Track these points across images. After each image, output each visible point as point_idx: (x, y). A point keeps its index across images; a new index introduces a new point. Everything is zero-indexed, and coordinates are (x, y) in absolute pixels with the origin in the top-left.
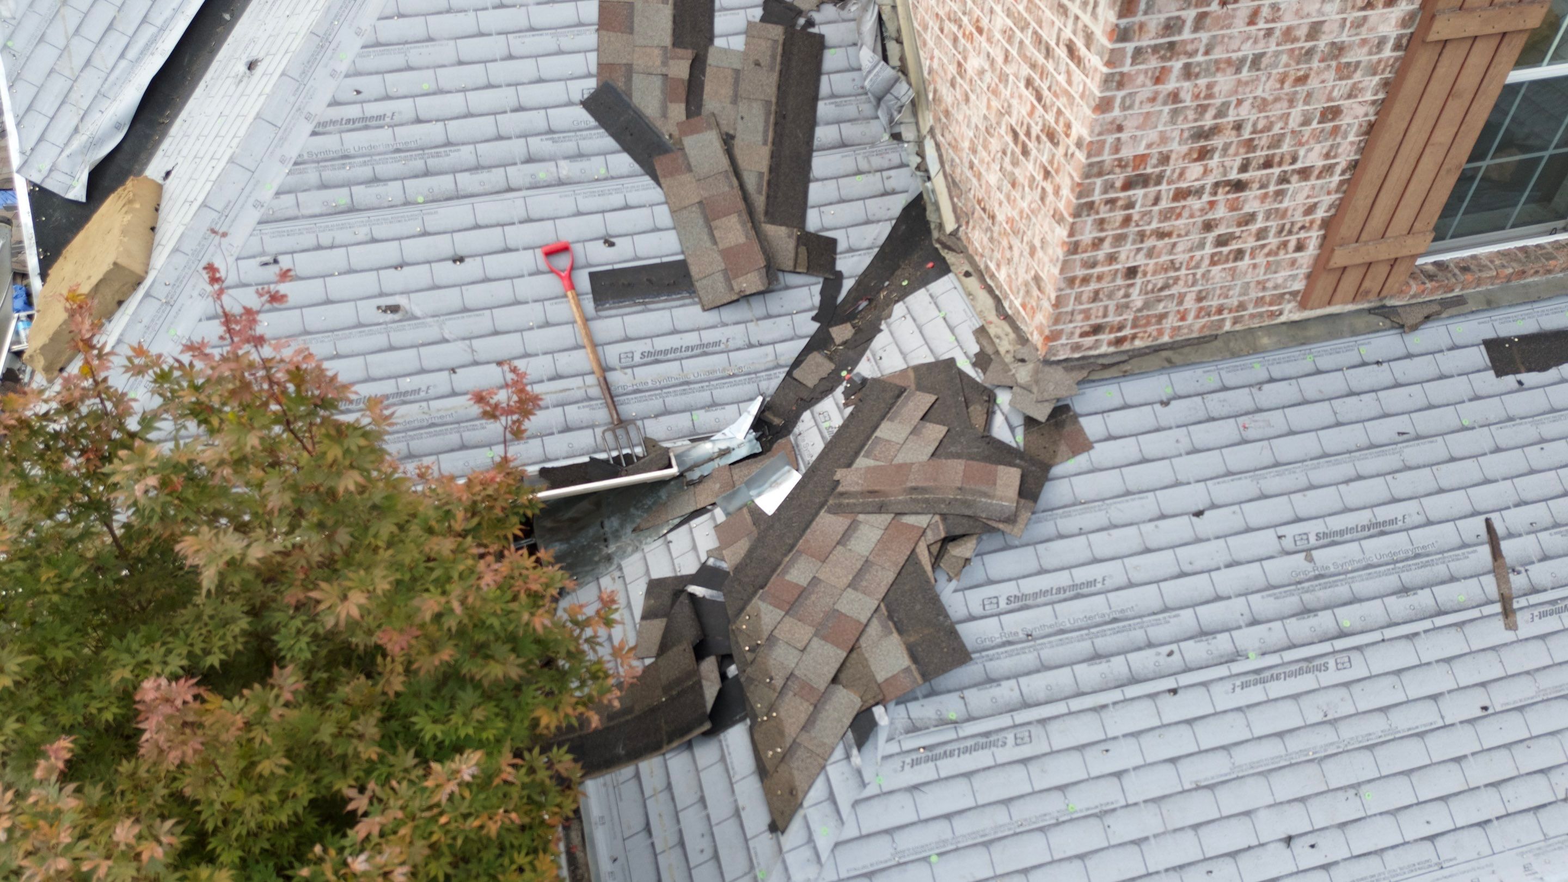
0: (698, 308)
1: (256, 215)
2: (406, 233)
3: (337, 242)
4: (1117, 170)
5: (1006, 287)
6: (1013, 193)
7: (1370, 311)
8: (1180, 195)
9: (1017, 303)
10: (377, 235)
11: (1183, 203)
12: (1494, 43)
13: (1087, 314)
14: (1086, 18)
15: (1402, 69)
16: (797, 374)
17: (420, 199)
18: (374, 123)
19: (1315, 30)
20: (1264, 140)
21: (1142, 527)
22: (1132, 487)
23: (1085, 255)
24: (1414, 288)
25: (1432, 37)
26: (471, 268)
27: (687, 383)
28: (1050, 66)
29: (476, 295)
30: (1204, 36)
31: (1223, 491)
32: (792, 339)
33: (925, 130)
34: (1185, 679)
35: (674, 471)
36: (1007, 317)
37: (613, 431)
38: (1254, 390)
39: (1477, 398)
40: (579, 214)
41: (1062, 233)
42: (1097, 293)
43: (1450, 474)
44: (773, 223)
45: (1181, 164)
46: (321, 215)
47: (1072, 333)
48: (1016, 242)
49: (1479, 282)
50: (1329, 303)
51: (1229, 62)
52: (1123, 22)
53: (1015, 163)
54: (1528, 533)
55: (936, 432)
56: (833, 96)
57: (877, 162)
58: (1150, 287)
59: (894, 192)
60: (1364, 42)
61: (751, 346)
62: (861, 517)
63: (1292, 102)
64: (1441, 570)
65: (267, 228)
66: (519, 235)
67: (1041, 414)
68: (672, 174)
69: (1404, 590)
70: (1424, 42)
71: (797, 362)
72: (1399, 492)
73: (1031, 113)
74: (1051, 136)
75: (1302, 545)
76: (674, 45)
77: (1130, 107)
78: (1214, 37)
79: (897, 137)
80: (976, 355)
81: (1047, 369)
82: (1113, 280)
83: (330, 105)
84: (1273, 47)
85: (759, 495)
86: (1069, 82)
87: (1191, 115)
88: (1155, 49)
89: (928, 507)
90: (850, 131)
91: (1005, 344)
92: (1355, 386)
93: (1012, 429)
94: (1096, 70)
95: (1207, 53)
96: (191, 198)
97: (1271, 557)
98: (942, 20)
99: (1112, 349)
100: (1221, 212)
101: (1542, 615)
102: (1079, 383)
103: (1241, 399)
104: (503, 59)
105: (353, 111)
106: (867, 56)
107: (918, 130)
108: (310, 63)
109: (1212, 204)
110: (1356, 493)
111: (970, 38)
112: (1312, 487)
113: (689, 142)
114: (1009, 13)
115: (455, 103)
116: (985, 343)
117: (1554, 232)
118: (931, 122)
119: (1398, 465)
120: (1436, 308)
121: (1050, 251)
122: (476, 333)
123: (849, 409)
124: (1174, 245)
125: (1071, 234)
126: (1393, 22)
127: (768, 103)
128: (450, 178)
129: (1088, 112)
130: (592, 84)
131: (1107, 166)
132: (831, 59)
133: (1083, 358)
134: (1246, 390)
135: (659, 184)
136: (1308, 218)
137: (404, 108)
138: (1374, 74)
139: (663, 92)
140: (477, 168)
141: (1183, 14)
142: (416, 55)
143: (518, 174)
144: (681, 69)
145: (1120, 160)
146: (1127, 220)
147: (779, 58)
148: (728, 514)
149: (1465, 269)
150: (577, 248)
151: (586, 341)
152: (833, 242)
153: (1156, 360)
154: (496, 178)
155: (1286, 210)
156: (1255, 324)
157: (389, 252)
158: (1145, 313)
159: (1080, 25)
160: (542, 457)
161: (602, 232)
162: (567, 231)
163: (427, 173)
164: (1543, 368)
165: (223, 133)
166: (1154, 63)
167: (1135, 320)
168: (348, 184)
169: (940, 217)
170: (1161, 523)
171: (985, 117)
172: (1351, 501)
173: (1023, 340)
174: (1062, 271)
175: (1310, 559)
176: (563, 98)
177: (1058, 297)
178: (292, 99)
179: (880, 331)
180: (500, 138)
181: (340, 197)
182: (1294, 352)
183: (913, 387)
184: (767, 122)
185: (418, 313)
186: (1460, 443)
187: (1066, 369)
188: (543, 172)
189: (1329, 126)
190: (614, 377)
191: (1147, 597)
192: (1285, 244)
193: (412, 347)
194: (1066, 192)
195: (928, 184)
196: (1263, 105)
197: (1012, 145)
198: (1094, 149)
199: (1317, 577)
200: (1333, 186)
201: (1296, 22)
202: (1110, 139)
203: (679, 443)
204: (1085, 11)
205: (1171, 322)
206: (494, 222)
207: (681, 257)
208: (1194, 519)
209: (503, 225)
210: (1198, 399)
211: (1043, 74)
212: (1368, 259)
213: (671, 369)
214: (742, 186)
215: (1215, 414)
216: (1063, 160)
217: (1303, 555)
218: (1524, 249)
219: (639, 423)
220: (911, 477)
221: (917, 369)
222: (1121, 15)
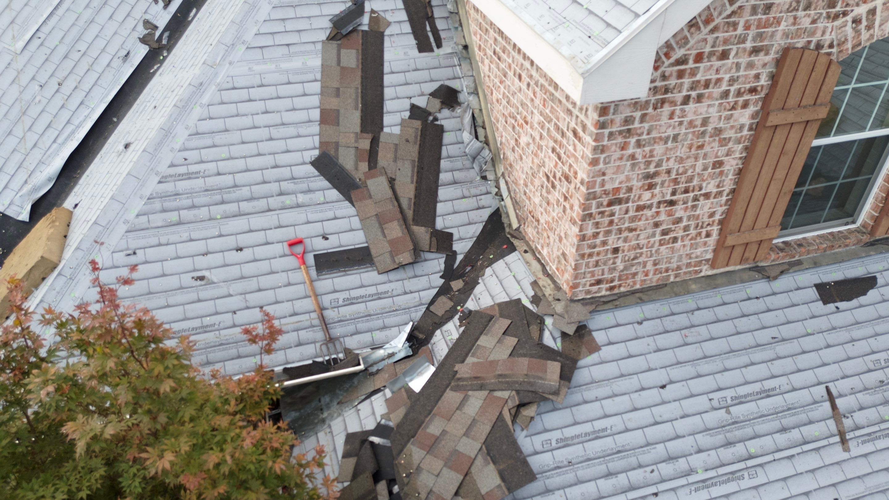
0: (375, 273)
1: (125, 228)
2: (210, 236)
3: (171, 241)
4: (604, 196)
5: (547, 259)
6: (548, 208)
7: (750, 269)
8: (640, 208)
9: (554, 267)
10: (193, 237)
11: (641, 213)
12: (803, 126)
13: (593, 274)
14: (582, 117)
15: (754, 140)
16: (432, 308)
17: (219, 217)
18: (194, 176)
19: (705, 122)
20: (683, 179)
21: (632, 395)
22: (624, 372)
23: (589, 242)
24: (773, 256)
25: (769, 124)
26: (247, 254)
27: (370, 315)
28: (564, 141)
29: (249, 269)
30: (646, 125)
31: (676, 373)
32: (429, 289)
33: (499, 174)
34: (662, 487)
35: (362, 367)
36: (548, 275)
37: (326, 344)
38: (690, 315)
39: (813, 317)
40: (308, 222)
41: (575, 230)
42: (597, 262)
43: (803, 361)
44: (417, 225)
45: (639, 192)
46: (162, 227)
47: (585, 285)
48: (551, 234)
49: (809, 252)
50: (727, 265)
51: (661, 138)
52: (602, 119)
53: (548, 192)
54: (851, 394)
55: (511, 341)
56: (449, 157)
57: (474, 191)
58: (627, 258)
59: (483, 207)
60: (732, 127)
61: (406, 293)
62: (470, 393)
63: (696, 158)
64: (803, 417)
65: (131, 235)
66: (273, 235)
67: (570, 330)
68: (360, 200)
69: (784, 430)
70: (765, 127)
71: (432, 302)
72: (776, 372)
73: (556, 166)
74: (567, 178)
75: (723, 404)
76: (362, 131)
77: (609, 163)
78: (652, 126)
79: (484, 178)
80: (533, 297)
81: (572, 304)
82: (606, 255)
83: (169, 167)
84: (683, 131)
85: (411, 380)
86: (575, 150)
87: (642, 166)
88: (620, 132)
89: (508, 386)
90: (458, 175)
91: (549, 291)
92: (746, 311)
93: (554, 339)
94: (589, 143)
95: (648, 134)
96: (88, 219)
97: (707, 412)
98: (506, 117)
99: (608, 293)
100: (662, 217)
101: (864, 442)
102: (590, 312)
103: (682, 320)
104: (267, 140)
105: (182, 170)
106: (467, 136)
107: (496, 174)
108: (159, 145)
109: (658, 213)
110: (752, 373)
111: (521, 126)
112: (726, 370)
113: (370, 183)
114: (541, 114)
115: (240, 164)
116: (537, 290)
117: (847, 224)
118: (503, 170)
119: (773, 356)
120: (786, 267)
121: (570, 240)
122: (248, 290)
123: (462, 329)
124: (638, 235)
125: (581, 231)
126: (747, 117)
127: (414, 161)
128: (236, 204)
129: (586, 166)
130: (316, 153)
131: (598, 194)
132: (447, 138)
133: (592, 298)
134: (685, 315)
135: (354, 206)
136: (711, 220)
137: (211, 167)
138: (740, 143)
139: (356, 156)
140: (251, 199)
141: (634, 114)
142: (218, 139)
143: (274, 202)
144: (365, 144)
145: (605, 191)
146: (611, 223)
147: (419, 138)
148: (393, 392)
149: (800, 245)
150: (307, 242)
151: (311, 294)
152: (451, 235)
153: (633, 299)
154: (262, 204)
155: (699, 215)
156: (687, 277)
157: (200, 246)
158: (625, 272)
159: (579, 120)
160: (285, 362)
161: (321, 232)
162: (302, 232)
163: (223, 202)
164: (849, 299)
165: (108, 183)
166: (620, 140)
167: (620, 276)
168: (178, 209)
169: (509, 220)
170: (643, 393)
171: (531, 168)
172: (749, 378)
173: (558, 288)
174: (577, 250)
175: (728, 412)
176: (301, 161)
177: (576, 265)
178: (148, 164)
179: (479, 283)
180: (264, 182)
181: (173, 217)
182: (710, 293)
183: (498, 315)
184: (413, 171)
185: (215, 280)
186: (808, 343)
187: (583, 304)
188: (288, 200)
189: (718, 170)
190: (326, 313)
191: (636, 438)
192: (700, 234)
193: (211, 299)
194: (576, 208)
195: (502, 203)
196: (681, 160)
197: (546, 182)
198: (590, 185)
199: (734, 423)
200: (723, 202)
201: (694, 118)
202: (599, 180)
203: (365, 351)
204: (581, 113)
205: (640, 277)
206: (260, 228)
207: (366, 245)
208: (661, 390)
209: (265, 230)
210: (658, 320)
211: (561, 145)
212: (745, 241)
213: (360, 308)
214: (400, 206)
215: (668, 329)
216: (574, 191)
217: (724, 410)
218: (831, 234)
219: (342, 339)
220: (499, 368)
221: (500, 305)
222: (600, 116)
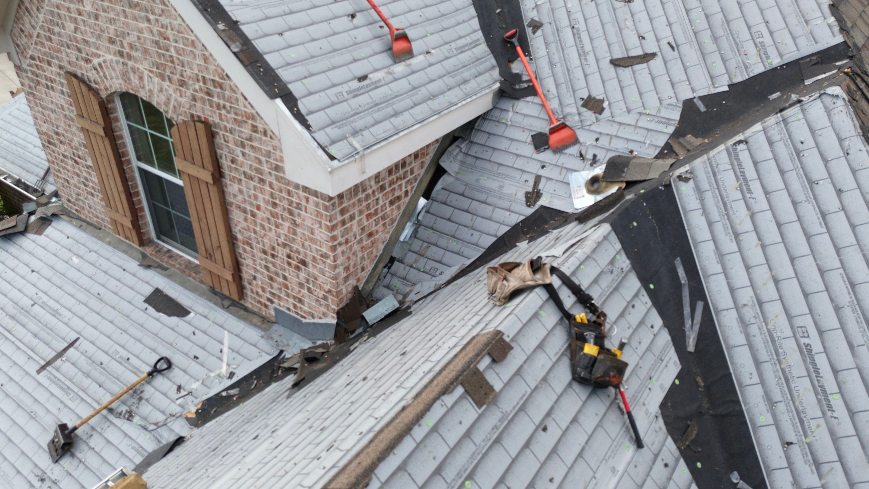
4: (44, 135)
8: (63, 156)
13: (64, 192)
22: (33, 252)
23: (53, 165)
24: (148, 250)
39: (129, 302)
42: (63, 184)
45: (58, 143)
47: (64, 198)
49: (169, 264)
50: (119, 234)
69: (35, 336)
99: (76, 213)
100: (77, 170)
101: (49, 378)
109: (73, 165)
120: (156, 265)
124: (73, 177)
133: (70, 211)
145: (42, 131)
149: (170, 257)
158: (78, 202)
175: (33, 305)
182: (111, 249)
199: (27, 312)
205: (86, 212)
208: (31, 272)
210: (75, 243)
215: (72, 250)
217: (33, 303)
